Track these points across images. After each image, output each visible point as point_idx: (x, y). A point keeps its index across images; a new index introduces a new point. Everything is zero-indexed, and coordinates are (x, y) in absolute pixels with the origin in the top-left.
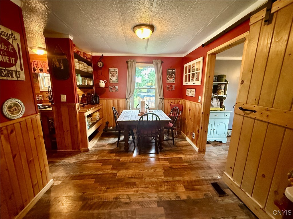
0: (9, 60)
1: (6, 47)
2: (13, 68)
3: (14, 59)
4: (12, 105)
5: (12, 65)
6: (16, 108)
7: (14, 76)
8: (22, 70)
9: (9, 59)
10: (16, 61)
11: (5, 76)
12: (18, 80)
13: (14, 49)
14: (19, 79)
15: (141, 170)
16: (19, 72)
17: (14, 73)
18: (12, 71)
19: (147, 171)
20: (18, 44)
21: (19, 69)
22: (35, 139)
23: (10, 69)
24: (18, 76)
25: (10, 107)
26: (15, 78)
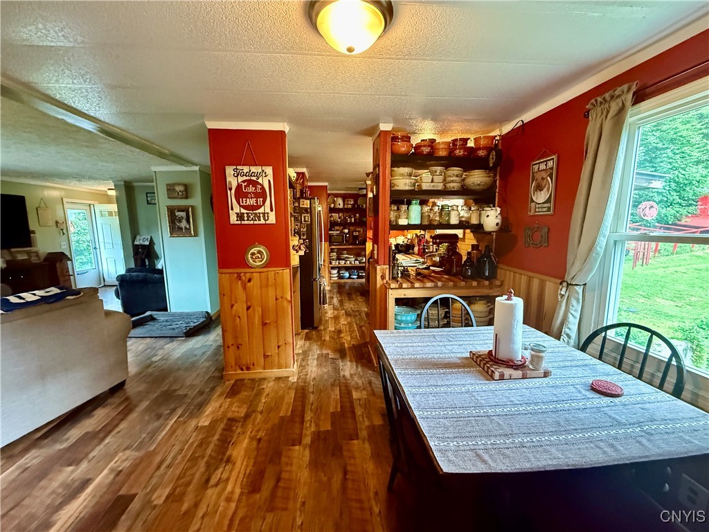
0: (257, 203)
1: (254, 188)
2: (261, 210)
3: (261, 199)
4: (256, 252)
5: (260, 207)
6: (260, 256)
7: (262, 218)
8: (272, 210)
9: (257, 201)
10: (264, 202)
11: (252, 219)
12: (266, 224)
13: (263, 188)
14: (267, 222)
15: (303, 504)
16: (268, 213)
17: (261, 215)
18: (259, 213)
19: (299, 522)
20: (269, 181)
21: (268, 210)
22: (276, 299)
23: (257, 211)
24: (266, 218)
25: (253, 254)
26: (262, 221)
